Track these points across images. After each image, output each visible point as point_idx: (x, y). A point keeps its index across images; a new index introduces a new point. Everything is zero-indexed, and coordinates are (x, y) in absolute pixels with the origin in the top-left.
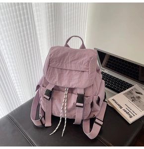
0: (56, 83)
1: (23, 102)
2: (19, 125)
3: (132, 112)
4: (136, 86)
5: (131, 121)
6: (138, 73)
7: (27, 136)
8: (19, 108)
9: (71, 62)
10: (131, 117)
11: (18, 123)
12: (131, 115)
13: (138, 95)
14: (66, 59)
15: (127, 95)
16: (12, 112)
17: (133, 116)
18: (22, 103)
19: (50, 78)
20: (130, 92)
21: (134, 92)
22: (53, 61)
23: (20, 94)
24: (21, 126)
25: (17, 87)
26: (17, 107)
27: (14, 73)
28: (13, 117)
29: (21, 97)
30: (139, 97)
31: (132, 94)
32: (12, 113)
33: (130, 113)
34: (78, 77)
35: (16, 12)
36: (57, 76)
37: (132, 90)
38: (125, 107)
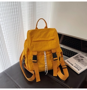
1: (13, 64)
4: (80, 53)
5: (79, 72)
10: (79, 70)
13: (82, 58)
15: (75, 58)
16: (6, 70)
20: (77, 57)
21: (79, 57)
26: (9, 67)
30: (82, 59)
31: (78, 57)
33: (78, 68)
37: (78, 55)
38: (75, 65)
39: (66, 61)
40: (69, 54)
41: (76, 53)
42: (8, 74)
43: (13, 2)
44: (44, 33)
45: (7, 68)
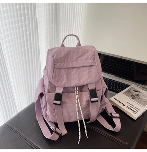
0: (65, 84)
9: (76, 59)
10: (135, 113)
12: (135, 111)
13: (137, 93)
14: (70, 57)
15: (126, 93)
19: (58, 81)
20: (129, 91)
22: (58, 62)
30: (138, 95)
31: (131, 92)
33: (133, 109)
34: (87, 72)
36: (65, 76)
37: (130, 89)
38: (127, 105)
39: (112, 99)
40: (116, 88)
41: (127, 86)
42: (14, 128)
43: (20, 4)
45: (11, 117)
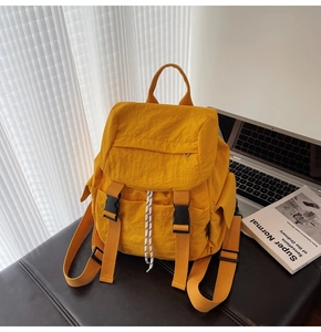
1: (53, 231)
2: (45, 282)
3: (297, 248)
4: (305, 189)
5: (293, 267)
6: (307, 161)
7: (62, 308)
8: (44, 245)
10: (293, 259)
11: (43, 279)
12: (294, 254)
13: (310, 209)
15: (284, 209)
16: (29, 255)
17: (297, 255)
18: (52, 235)
20: (291, 203)
21: (300, 203)
23: (48, 215)
24: (49, 285)
25: (38, 200)
26: (40, 243)
27: (31, 169)
28: (32, 266)
29: (50, 220)
30: (311, 215)
31: (296, 207)
32: (29, 257)
33: (291, 250)
35: (29, 33)
37: (295, 198)
38: (279, 238)
39: (247, 221)
40: (261, 192)
41: (292, 189)
42: (36, 271)
44: (164, 123)
